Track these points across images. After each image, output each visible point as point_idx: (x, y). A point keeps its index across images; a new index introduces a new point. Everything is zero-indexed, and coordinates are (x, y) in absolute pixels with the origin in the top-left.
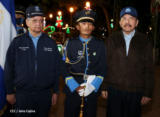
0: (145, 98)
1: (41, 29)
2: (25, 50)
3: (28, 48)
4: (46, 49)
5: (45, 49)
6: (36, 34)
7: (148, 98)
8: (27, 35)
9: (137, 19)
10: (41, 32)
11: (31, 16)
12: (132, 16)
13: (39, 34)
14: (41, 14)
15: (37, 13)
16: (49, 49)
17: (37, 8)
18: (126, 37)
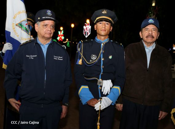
0: (163, 112)
2: (33, 58)
3: (36, 56)
4: (56, 58)
5: (55, 58)
6: (45, 41)
10: (51, 39)
11: (43, 20)
15: (49, 17)
16: (59, 57)
17: (49, 12)
18: (147, 48)
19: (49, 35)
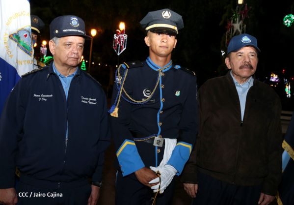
2: (45, 100)
3: (52, 96)
4: (86, 100)
5: (84, 100)
6: (67, 70)
8: (50, 72)
16: (90, 99)
17: (74, 21)
18: (240, 86)
19: (74, 60)
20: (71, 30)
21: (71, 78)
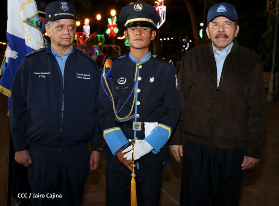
0: (248, 158)
1: (70, 41)
2: (44, 77)
3: (50, 73)
4: (80, 76)
5: (79, 76)
6: (63, 50)
7: (252, 159)
8: (47, 52)
9: (236, 24)
10: (71, 47)
11: (55, 19)
12: (229, 18)
13: (67, 50)
14: (72, 15)
15: (64, 14)
16: (85, 75)
17: (64, 5)
18: (218, 54)
19: (67, 41)
20: (61, 14)
21: (66, 57)
